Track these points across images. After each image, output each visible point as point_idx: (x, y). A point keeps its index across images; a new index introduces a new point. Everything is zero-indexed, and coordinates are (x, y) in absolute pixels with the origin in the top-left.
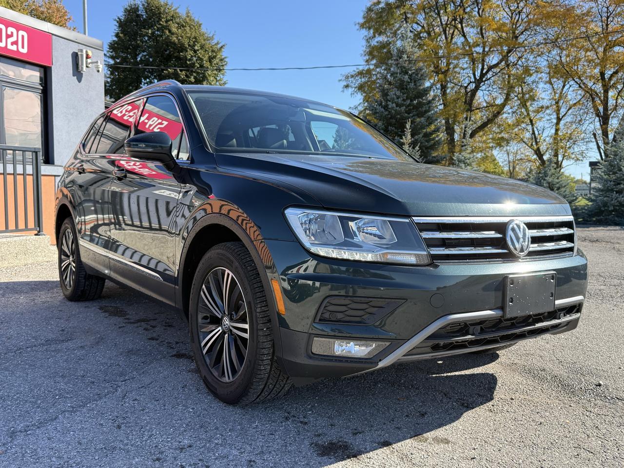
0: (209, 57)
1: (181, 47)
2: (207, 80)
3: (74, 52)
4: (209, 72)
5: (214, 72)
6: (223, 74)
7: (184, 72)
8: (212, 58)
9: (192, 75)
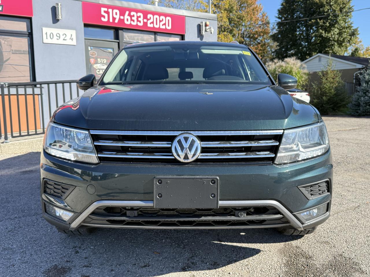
0: (340, 7)
1: (321, 5)
2: (338, 23)
3: (198, 24)
4: (340, 18)
5: (343, 18)
6: (350, 18)
7: (322, 21)
8: (343, 9)
9: (327, 21)
